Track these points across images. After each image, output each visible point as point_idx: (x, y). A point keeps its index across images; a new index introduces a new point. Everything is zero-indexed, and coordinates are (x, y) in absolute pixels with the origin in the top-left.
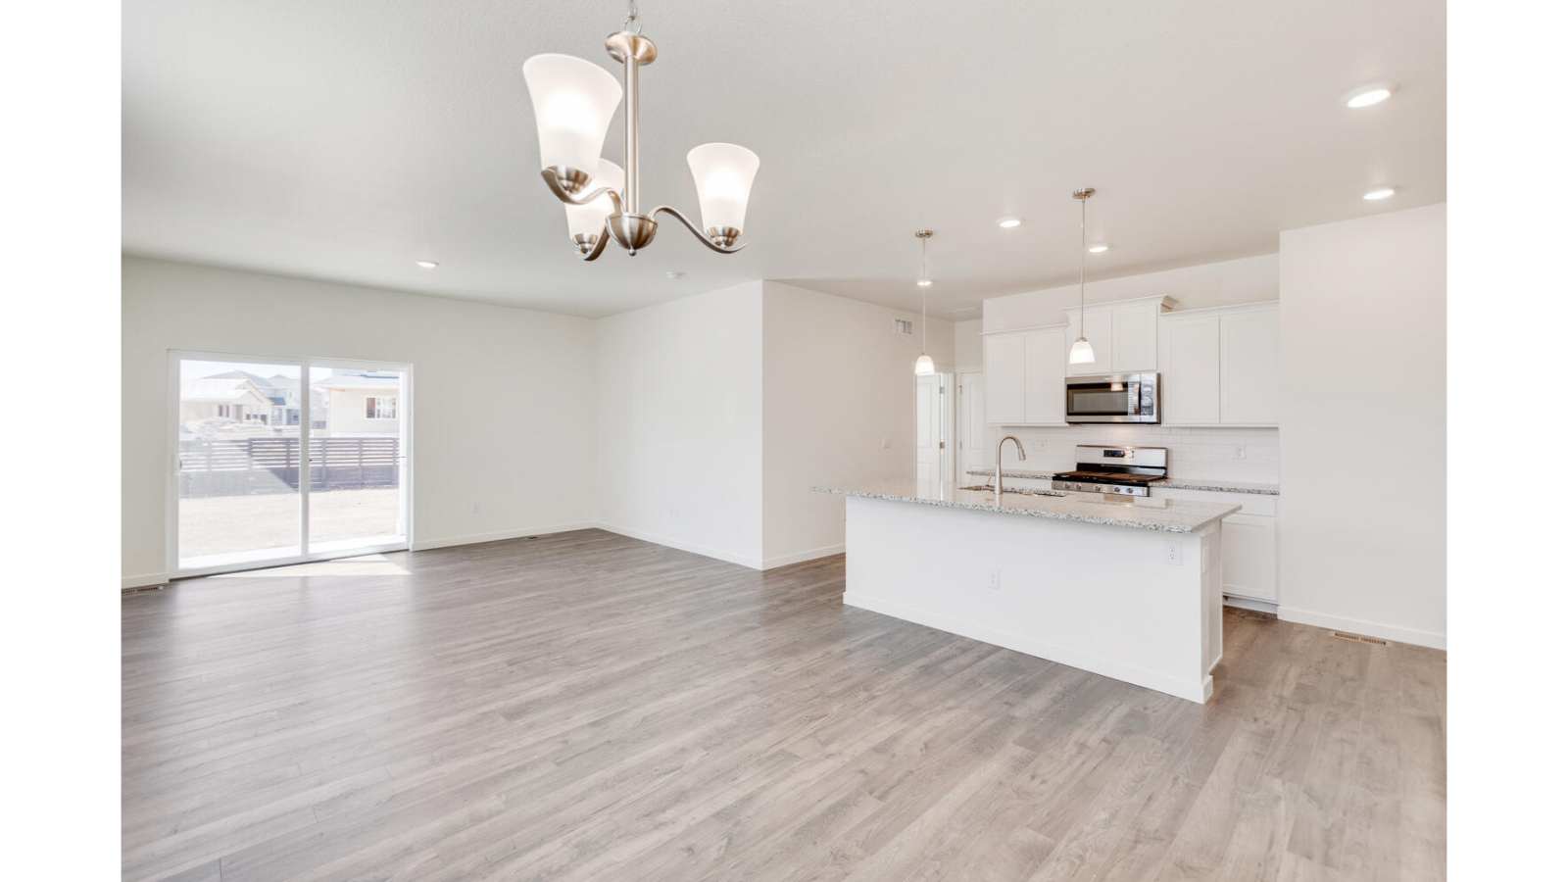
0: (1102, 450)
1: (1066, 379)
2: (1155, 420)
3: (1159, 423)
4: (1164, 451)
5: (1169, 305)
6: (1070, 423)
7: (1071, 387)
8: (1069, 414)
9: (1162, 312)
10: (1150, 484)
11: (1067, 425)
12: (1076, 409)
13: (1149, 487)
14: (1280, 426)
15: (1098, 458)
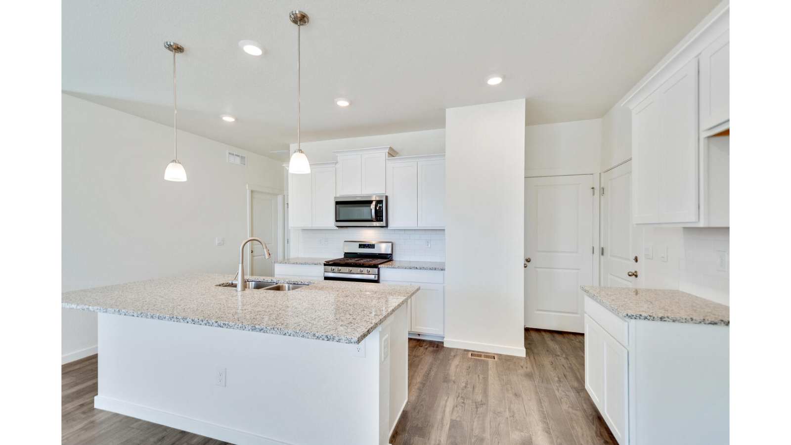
0: (358, 244)
1: (335, 197)
2: (385, 225)
3: (387, 226)
4: (390, 244)
5: (392, 153)
6: (337, 227)
7: (337, 203)
8: (337, 221)
9: (388, 157)
10: (379, 266)
11: (337, 228)
12: (341, 218)
13: (379, 269)
14: (445, 228)
15: (355, 249)
